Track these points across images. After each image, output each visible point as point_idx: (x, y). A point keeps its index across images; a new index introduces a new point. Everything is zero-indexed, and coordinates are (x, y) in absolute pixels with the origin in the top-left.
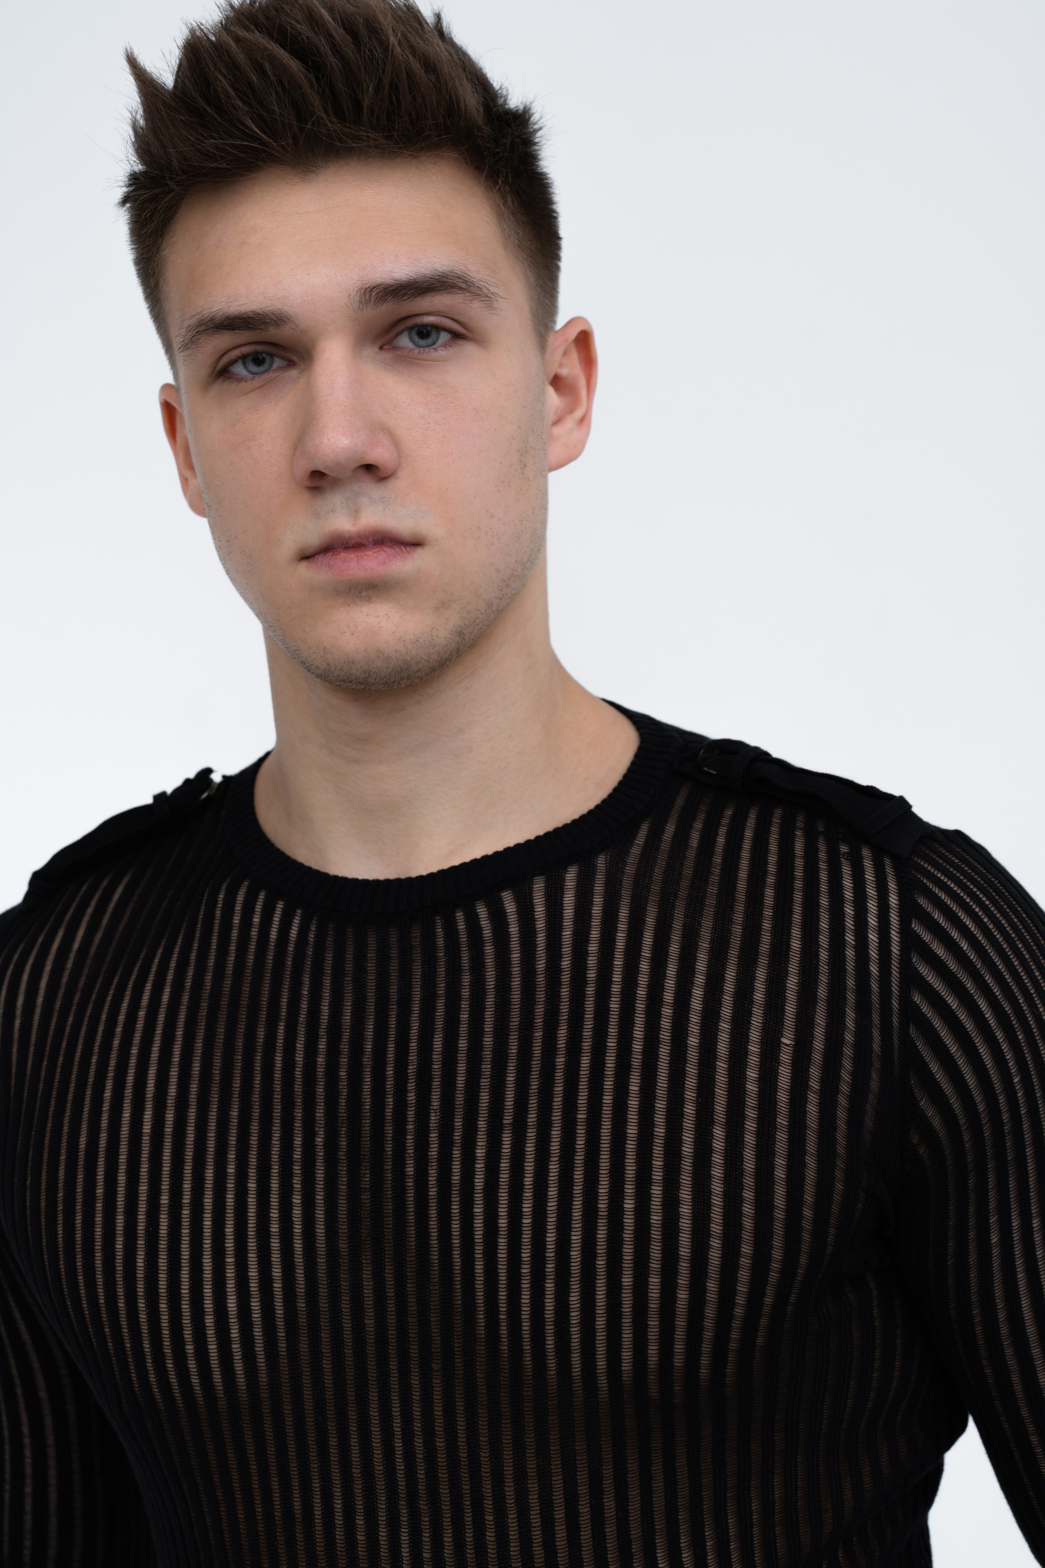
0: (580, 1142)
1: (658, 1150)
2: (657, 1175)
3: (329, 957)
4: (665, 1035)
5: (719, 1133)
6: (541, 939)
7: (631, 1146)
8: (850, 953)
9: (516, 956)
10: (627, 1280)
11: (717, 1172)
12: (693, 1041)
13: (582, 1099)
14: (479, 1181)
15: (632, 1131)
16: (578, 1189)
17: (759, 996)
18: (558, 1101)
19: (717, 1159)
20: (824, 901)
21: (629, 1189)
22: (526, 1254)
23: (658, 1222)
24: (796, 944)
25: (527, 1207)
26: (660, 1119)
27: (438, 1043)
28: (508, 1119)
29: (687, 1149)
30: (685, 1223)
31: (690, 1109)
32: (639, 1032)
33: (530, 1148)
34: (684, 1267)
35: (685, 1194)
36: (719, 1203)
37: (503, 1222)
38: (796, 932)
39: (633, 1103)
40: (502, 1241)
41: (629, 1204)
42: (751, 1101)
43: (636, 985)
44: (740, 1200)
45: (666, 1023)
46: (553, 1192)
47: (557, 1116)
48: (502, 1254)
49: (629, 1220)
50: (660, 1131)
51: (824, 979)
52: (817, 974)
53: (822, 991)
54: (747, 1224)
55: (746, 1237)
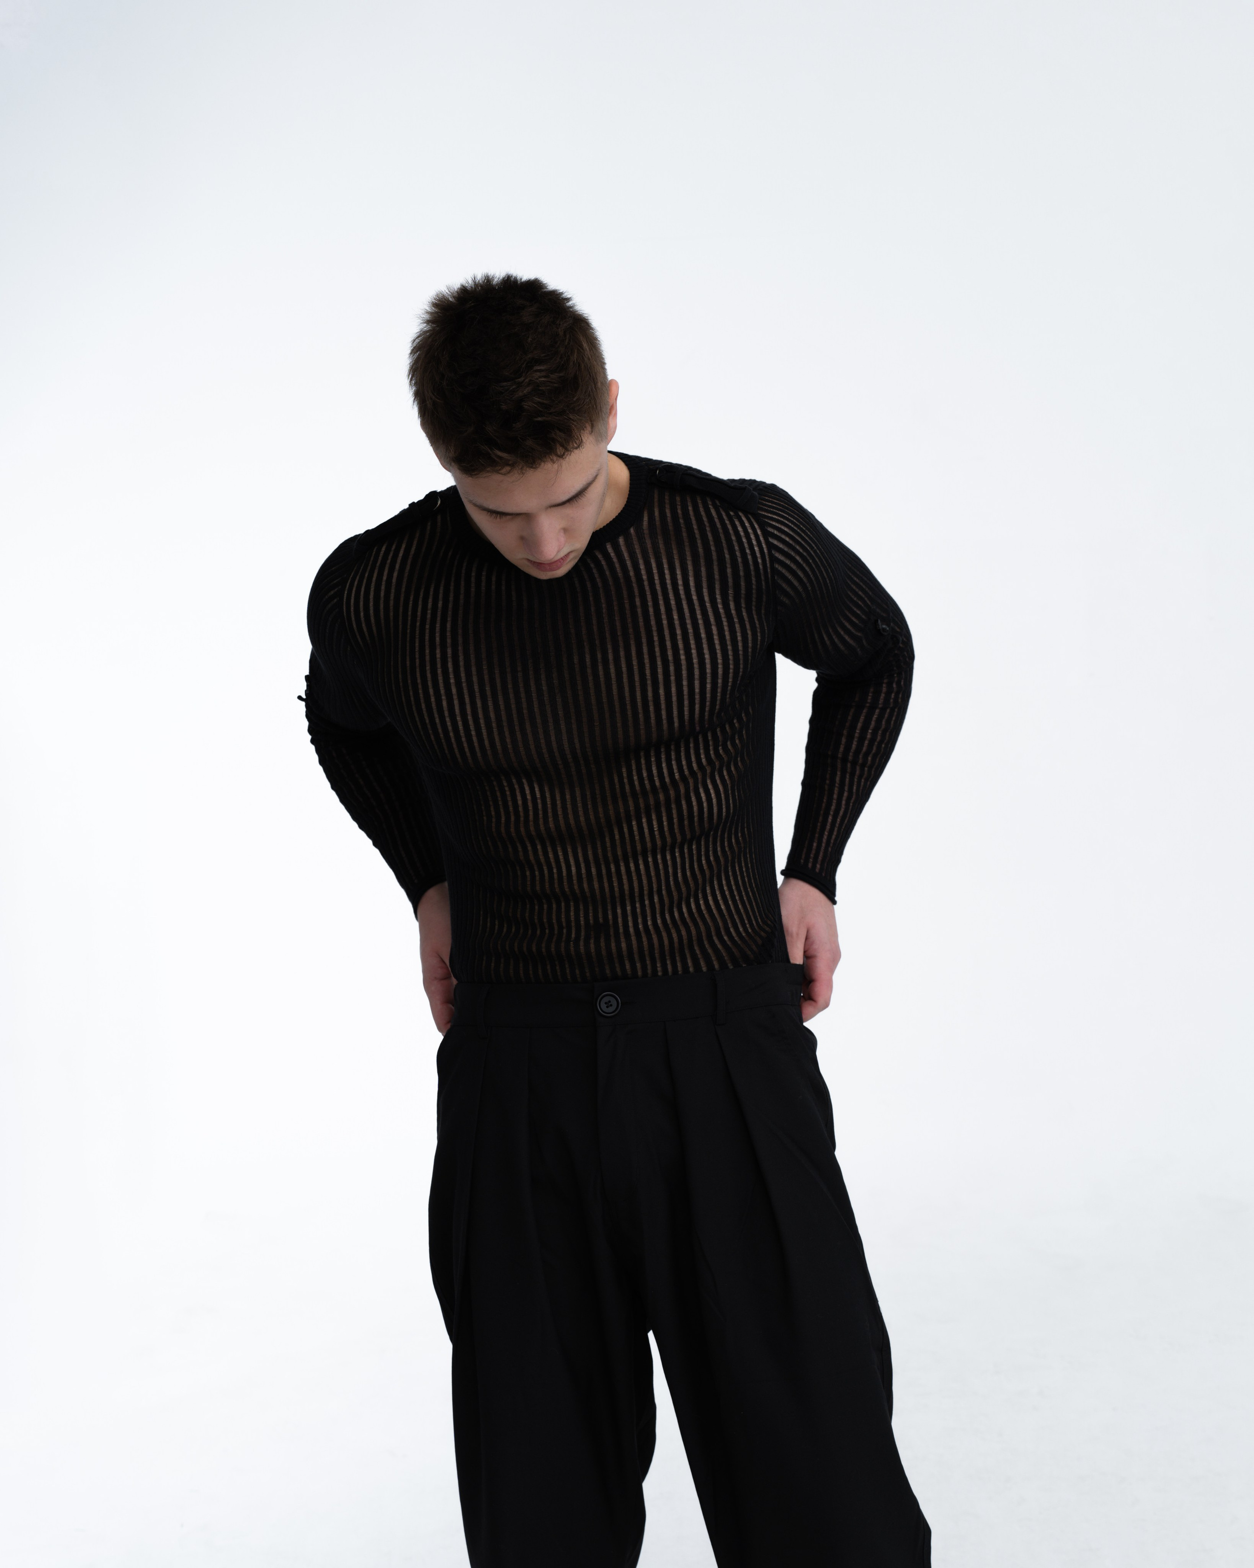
1: (690, 636)
2: (693, 646)
4: (683, 596)
5: (714, 628)
6: (617, 566)
7: (679, 637)
8: (749, 557)
9: (608, 574)
10: (685, 683)
11: (717, 642)
12: (695, 597)
15: (679, 632)
17: (717, 577)
18: (642, 625)
19: (716, 637)
20: (733, 538)
23: (697, 662)
24: (727, 555)
26: (689, 627)
34: (709, 677)
38: (726, 551)
39: (677, 622)
41: (682, 657)
42: (723, 616)
43: (665, 579)
44: (727, 650)
45: (682, 592)
47: (642, 631)
49: (684, 662)
50: (690, 631)
51: (741, 568)
52: (739, 567)
53: (742, 573)
54: (731, 657)
55: (731, 662)
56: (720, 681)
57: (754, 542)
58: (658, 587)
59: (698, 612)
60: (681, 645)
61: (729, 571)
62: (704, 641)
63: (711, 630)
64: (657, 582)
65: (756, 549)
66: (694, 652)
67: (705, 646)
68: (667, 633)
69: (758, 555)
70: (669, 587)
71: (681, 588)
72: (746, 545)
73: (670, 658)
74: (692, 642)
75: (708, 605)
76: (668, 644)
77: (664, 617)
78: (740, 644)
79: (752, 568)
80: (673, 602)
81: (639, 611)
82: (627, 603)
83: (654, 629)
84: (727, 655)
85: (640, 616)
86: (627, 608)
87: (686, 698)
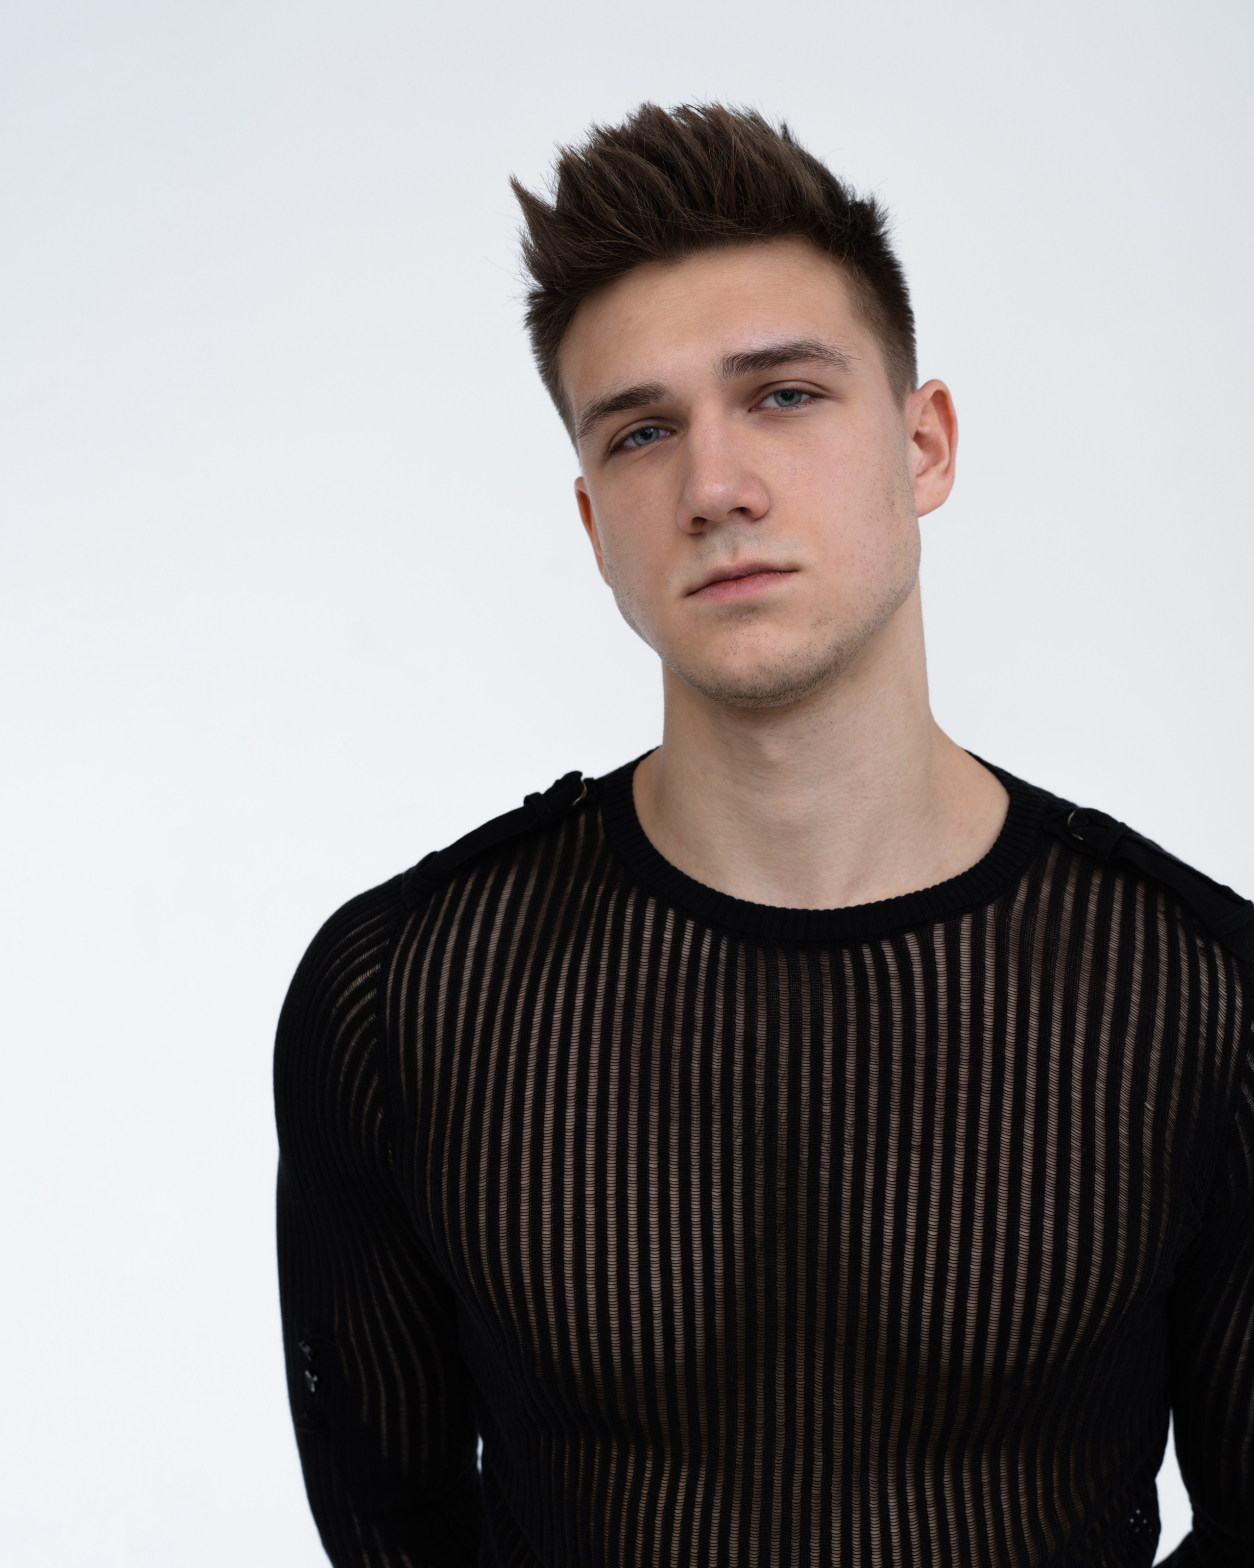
0: (981, 1172)
1: (1049, 1188)
2: (1049, 1211)
5: (1099, 1180)
6: (942, 982)
7: (1026, 1182)
9: (919, 994)
11: (1098, 1212)
12: (1076, 1096)
15: (1027, 1169)
16: (979, 1212)
17: (1128, 1062)
18: (960, 1133)
19: (1099, 1201)
21: (1025, 1219)
23: (1049, 1249)
24: (1159, 1022)
25: (933, 1221)
26: (1051, 1162)
27: (851, 1062)
29: (1074, 1190)
30: (1072, 1252)
31: (1075, 1156)
33: (935, 1170)
34: (1069, 1286)
35: (1073, 1229)
36: (1100, 1238)
42: (1124, 1154)
43: (1027, 1038)
51: (1180, 1060)
52: (1176, 1055)
53: (1178, 1070)
54: (1121, 1255)
55: (1119, 1266)
56: (1088, 1304)
58: (1009, 1053)
59: (1077, 1132)
60: (1026, 1202)
61: (1155, 1056)
62: (1074, 1204)
63: (1092, 1181)
64: (1010, 1039)
68: (1004, 1164)
70: (1032, 1058)
71: (1054, 1066)
74: (1049, 1200)
75: (1099, 1117)
76: (1003, 1192)
77: (1007, 1124)
81: (962, 1096)
82: (942, 1069)
83: (982, 1148)
84: (1115, 1247)
85: (962, 1108)
86: (941, 1081)
87: (1015, 1329)
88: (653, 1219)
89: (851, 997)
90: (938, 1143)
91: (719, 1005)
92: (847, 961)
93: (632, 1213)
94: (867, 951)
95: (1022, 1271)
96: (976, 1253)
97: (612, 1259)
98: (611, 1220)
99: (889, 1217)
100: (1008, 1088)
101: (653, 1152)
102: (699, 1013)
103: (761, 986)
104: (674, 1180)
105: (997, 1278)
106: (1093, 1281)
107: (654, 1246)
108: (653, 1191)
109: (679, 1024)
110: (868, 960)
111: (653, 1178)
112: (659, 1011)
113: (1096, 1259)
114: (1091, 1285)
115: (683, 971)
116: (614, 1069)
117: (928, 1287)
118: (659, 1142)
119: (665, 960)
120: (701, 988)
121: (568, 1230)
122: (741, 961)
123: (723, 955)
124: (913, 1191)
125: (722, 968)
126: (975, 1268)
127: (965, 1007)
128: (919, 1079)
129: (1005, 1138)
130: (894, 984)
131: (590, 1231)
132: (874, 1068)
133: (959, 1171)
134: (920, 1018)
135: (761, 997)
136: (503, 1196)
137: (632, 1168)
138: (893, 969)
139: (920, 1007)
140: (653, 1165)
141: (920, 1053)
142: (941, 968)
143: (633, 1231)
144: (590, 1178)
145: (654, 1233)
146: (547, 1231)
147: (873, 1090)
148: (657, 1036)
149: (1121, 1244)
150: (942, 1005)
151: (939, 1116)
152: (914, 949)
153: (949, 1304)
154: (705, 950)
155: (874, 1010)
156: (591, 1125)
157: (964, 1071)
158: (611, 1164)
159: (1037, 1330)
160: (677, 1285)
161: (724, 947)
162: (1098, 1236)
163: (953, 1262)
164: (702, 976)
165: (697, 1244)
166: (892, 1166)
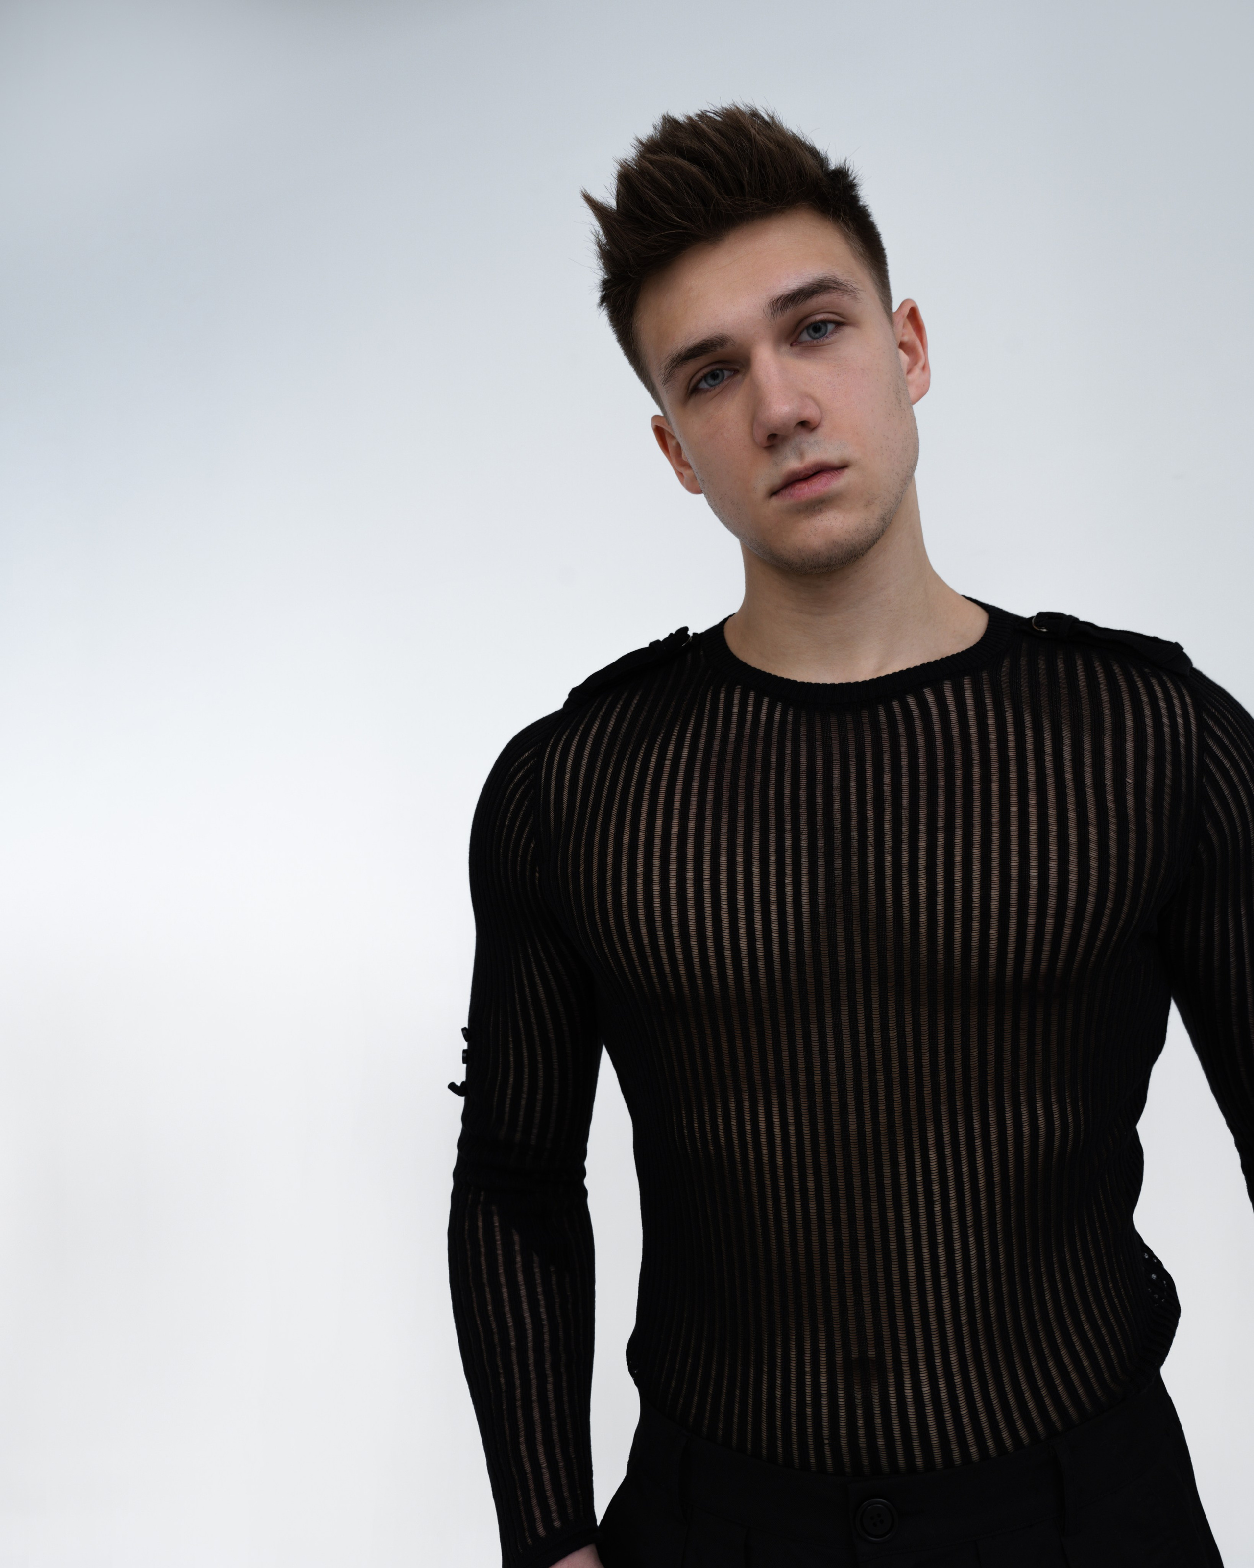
0: (996, 835)
1: (1052, 839)
2: (1053, 855)
3: (803, 730)
4: (1050, 771)
5: (1093, 831)
6: (953, 717)
7: (1033, 838)
8: (1167, 730)
9: (937, 727)
10: (1031, 920)
11: (1093, 854)
12: (1069, 776)
13: (995, 808)
14: (922, 862)
15: (1033, 827)
17: (1108, 753)
18: (977, 812)
19: (1093, 846)
20: (1145, 698)
21: (1034, 863)
22: (958, 906)
23: (1055, 884)
24: (1129, 723)
27: (887, 778)
28: (941, 823)
29: (1073, 839)
30: (1073, 886)
31: (1072, 815)
32: (1031, 769)
33: (958, 840)
34: (1070, 914)
35: (1073, 867)
36: (1095, 874)
37: (940, 887)
39: (1033, 811)
40: (940, 899)
41: (1034, 873)
42: (1112, 813)
43: (1025, 742)
44: (1108, 873)
45: (1049, 765)
46: (976, 866)
47: (977, 821)
48: (940, 907)
50: (1053, 827)
51: (1151, 745)
52: (1146, 741)
53: (1150, 752)
54: (1112, 888)
55: (1110, 896)
57: (1178, 711)
58: (1012, 754)
59: (1071, 799)
60: (1034, 850)
61: (1130, 745)
62: (1073, 849)
64: (1011, 744)
65: (1180, 721)
66: (1053, 865)
67: (1073, 859)
68: (1014, 827)
69: (1181, 730)
70: (1030, 755)
71: (1049, 759)
72: (1164, 712)
73: (1014, 873)
74: (1053, 848)
75: (1090, 792)
76: (1014, 847)
77: (1014, 800)
78: (1131, 869)
79: (1168, 748)
80: (1031, 778)
81: (977, 787)
82: (959, 773)
83: (995, 819)
84: (1107, 881)
85: (977, 796)
86: (959, 781)
87: (1029, 947)
88: (740, 897)
89: (885, 736)
90: (958, 822)
91: (788, 751)
92: (881, 712)
93: (724, 891)
94: (896, 704)
95: (1033, 902)
96: (995, 893)
97: (709, 923)
98: (707, 896)
99: (922, 881)
100: (1013, 775)
101: (740, 850)
102: (773, 758)
103: (818, 735)
104: (756, 870)
105: (1013, 909)
106: (1090, 907)
107: (742, 915)
108: (740, 878)
109: (759, 766)
110: (897, 710)
111: (740, 868)
112: (744, 757)
113: (1092, 889)
114: (1088, 910)
115: (761, 731)
116: (710, 796)
117: (958, 925)
118: (744, 844)
119: (748, 725)
120: (775, 740)
121: (674, 902)
122: (803, 720)
123: (790, 718)
124: (940, 859)
125: (789, 727)
126: (995, 904)
127: (973, 730)
128: (941, 782)
129: (1014, 809)
130: (918, 724)
131: (691, 903)
132: (905, 780)
133: (977, 838)
134: (939, 742)
135: (818, 743)
136: (624, 881)
137: (723, 861)
138: (916, 713)
139: (938, 735)
140: (740, 859)
141: (941, 765)
142: (952, 708)
143: (724, 904)
144: (690, 867)
145: (741, 906)
146: (657, 904)
147: (905, 794)
148: (742, 773)
149: (1112, 879)
150: (955, 731)
151: (959, 802)
152: (930, 698)
153: (975, 934)
154: (777, 716)
155: (903, 742)
156: (691, 831)
157: (976, 771)
158: (707, 858)
159: (1047, 948)
160: (759, 945)
161: (791, 712)
162: (1094, 873)
163: (976, 903)
164: (775, 733)
165: (774, 916)
166: (922, 844)
